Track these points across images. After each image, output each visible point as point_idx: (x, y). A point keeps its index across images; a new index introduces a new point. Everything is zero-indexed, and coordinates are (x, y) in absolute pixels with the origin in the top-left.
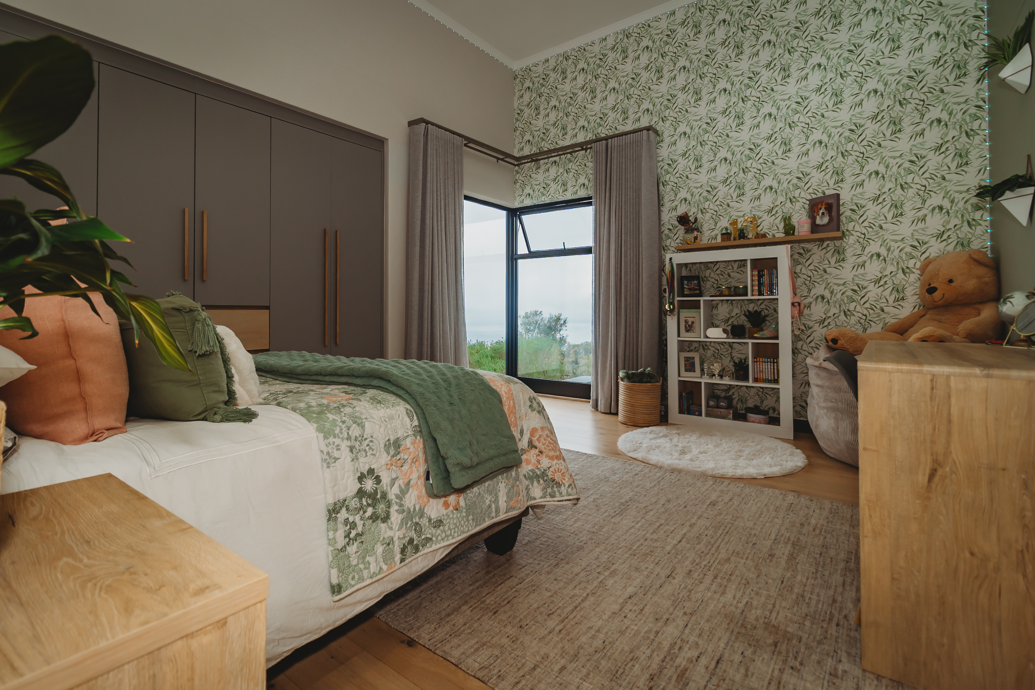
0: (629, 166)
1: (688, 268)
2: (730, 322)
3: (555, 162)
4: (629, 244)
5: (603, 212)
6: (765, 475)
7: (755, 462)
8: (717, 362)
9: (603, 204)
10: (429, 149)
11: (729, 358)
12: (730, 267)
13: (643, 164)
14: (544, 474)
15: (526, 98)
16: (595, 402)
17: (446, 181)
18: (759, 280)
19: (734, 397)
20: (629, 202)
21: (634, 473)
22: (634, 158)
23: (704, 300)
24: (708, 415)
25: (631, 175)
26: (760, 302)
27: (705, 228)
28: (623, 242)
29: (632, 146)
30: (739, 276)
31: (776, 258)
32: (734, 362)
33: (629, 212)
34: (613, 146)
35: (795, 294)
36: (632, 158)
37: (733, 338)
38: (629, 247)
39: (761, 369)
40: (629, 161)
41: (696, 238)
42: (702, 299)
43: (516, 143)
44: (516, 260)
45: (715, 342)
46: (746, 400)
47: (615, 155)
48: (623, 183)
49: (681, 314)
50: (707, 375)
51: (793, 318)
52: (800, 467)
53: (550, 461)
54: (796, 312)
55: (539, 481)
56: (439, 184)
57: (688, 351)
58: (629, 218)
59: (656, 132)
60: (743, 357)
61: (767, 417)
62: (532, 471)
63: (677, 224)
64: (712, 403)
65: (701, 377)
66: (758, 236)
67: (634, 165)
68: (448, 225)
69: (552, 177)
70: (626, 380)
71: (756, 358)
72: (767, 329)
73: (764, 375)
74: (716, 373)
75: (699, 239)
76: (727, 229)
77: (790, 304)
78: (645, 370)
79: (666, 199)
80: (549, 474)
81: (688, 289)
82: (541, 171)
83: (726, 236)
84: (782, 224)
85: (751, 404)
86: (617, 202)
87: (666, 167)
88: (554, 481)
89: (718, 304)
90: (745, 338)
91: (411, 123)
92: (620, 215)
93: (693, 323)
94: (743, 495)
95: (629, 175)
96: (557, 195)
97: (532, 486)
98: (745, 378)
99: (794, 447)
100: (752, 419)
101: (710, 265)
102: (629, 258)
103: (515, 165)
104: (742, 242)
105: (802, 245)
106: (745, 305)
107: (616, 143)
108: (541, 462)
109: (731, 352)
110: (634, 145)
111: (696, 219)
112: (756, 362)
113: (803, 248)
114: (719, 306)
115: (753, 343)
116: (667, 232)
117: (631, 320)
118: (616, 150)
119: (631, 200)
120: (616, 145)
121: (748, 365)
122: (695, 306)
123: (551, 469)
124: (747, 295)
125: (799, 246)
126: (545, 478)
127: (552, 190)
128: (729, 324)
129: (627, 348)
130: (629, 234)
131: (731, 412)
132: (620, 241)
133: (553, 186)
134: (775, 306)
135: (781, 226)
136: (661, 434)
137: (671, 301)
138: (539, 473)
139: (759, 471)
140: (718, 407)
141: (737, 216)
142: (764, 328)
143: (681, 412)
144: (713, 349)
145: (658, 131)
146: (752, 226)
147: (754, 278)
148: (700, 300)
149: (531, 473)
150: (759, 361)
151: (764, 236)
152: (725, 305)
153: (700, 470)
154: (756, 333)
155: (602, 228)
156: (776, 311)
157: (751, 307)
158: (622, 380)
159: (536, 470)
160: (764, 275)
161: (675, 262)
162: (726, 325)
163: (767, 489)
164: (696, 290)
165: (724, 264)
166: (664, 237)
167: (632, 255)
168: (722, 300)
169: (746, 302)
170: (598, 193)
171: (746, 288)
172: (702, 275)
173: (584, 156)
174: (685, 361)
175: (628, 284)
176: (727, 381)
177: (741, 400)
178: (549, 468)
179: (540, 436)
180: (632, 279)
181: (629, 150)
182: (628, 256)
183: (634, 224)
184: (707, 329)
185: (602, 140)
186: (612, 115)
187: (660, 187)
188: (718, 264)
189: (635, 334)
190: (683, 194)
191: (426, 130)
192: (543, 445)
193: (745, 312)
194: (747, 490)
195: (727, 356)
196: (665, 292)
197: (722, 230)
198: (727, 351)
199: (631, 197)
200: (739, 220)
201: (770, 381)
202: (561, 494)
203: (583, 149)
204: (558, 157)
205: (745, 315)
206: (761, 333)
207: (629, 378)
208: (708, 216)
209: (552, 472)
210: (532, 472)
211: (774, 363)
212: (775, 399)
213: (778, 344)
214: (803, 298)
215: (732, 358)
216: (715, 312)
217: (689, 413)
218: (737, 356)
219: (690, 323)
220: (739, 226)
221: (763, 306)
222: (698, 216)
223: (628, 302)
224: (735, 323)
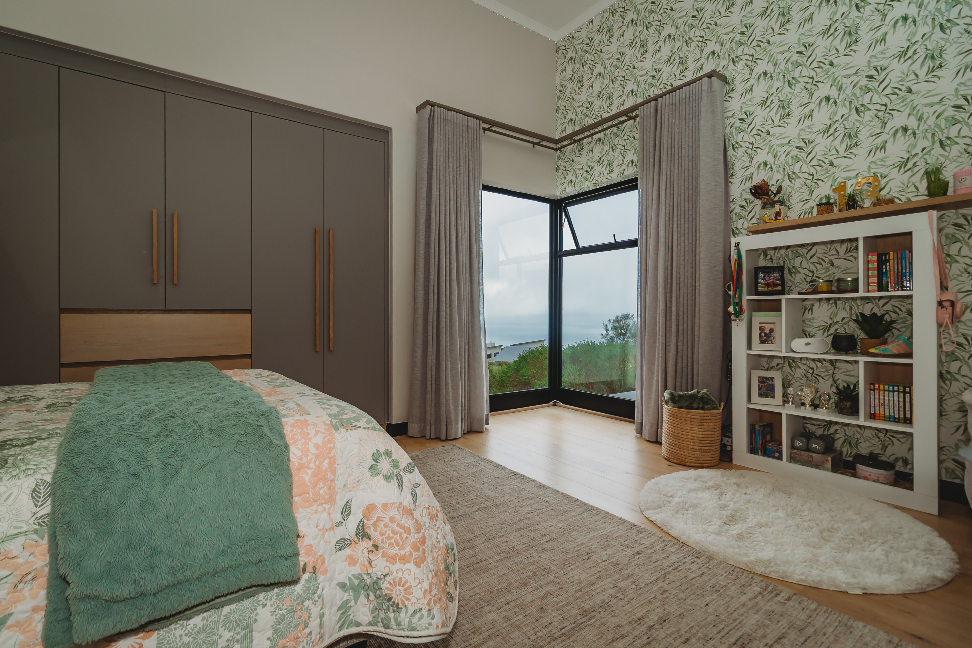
0: (683, 128)
1: (768, 257)
2: (832, 331)
3: (600, 139)
4: (682, 229)
5: (650, 192)
6: (864, 589)
7: (850, 557)
8: (809, 386)
9: (651, 181)
10: (435, 134)
11: (830, 381)
12: (834, 252)
13: (702, 122)
14: (375, 586)
15: (569, 72)
16: (640, 426)
17: (458, 169)
18: (879, 269)
19: (837, 436)
20: (683, 174)
21: (637, 549)
22: (691, 116)
23: (787, 300)
24: (792, 459)
25: (687, 139)
26: (882, 302)
27: (794, 200)
28: (675, 226)
29: (687, 102)
30: (848, 264)
31: (910, 234)
32: (837, 388)
33: (683, 188)
34: (663, 106)
35: (944, 287)
36: (687, 117)
37: (835, 354)
38: (682, 233)
39: (882, 401)
40: (684, 122)
41: (778, 214)
42: (783, 298)
43: (558, 125)
44: (560, 257)
45: (807, 359)
46: (857, 443)
47: (666, 117)
48: (676, 152)
49: (753, 319)
50: (792, 404)
51: (940, 325)
52: (941, 580)
53: (388, 564)
54: (947, 316)
55: (369, 595)
56: (447, 173)
57: (767, 369)
58: (683, 196)
59: (724, 80)
60: (853, 380)
61: (892, 472)
62: (359, 577)
63: (753, 198)
64: (798, 443)
65: (784, 405)
66: (878, 202)
67: (691, 125)
68: (459, 219)
69: (596, 158)
70: (670, 403)
71: (874, 384)
72: (893, 342)
73: (887, 411)
74: (808, 401)
75: (782, 215)
76: (828, 198)
77: (935, 305)
78: (698, 392)
79: (738, 167)
80: (383, 586)
81: (765, 284)
82: (584, 152)
83: (824, 208)
84: (925, 183)
85: (864, 449)
86: (668, 177)
87: (738, 124)
88: (390, 600)
89: (813, 305)
90: (856, 354)
91: (420, 108)
92: (672, 192)
93: (772, 331)
94: (810, 631)
95: (683, 140)
96: (601, 179)
97: (356, 603)
98: (854, 412)
99: (936, 534)
100: (863, 474)
101: (801, 251)
102: (682, 247)
103: (556, 150)
104: (852, 213)
105: (962, 211)
106: (858, 306)
107: (667, 101)
108: (373, 564)
109: (833, 373)
110: (691, 100)
111: (780, 189)
112: (874, 390)
113: (965, 217)
114: (815, 308)
115: (865, 362)
116: (738, 210)
117: (685, 326)
118: (667, 111)
119: (687, 172)
120: (667, 104)
121: (858, 394)
122: (776, 307)
123: (387, 578)
124: (857, 291)
125: (957, 214)
126: (378, 592)
127: (596, 173)
128: (830, 333)
129: (679, 361)
130: (682, 217)
131: (830, 459)
132: (671, 225)
133: (597, 168)
134: (909, 307)
135: (923, 186)
136: (710, 484)
137: (737, 300)
138: (368, 581)
139: (853, 581)
140: (808, 450)
141: (845, 178)
142: (889, 340)
143: (752, 450)
144: (805, 367)
145: (726, 78)
146: (871, 189)
147: (870, 266)
148: (780, 300)
149: (356, 582)
150: (879, 390)
151: (891, 201)
152: (825, 306)
153: (745, 559)
154: (874, 347)
155: (649, 212)
156: (910, 314)
157: (867, 309)
158: (667, 403)
159: (365, 577)
160: (889, 261)
161: (743, 249)
162: (826, 334)
163: (861, 624)
164: (775, 285)
165: (823, 247)
166: (734, 217)
167: (686, 243)
168: (820, 300)
169: (859, 302)
170: (645, 168)
171: (856, 281)
172: (788, 264)
173: (633, 127)
174: (759, 382)
175: (682, 280)
176: (823, 415)
177: (848, 442)
178: (385, 576)
179: (379, 519)
180: (686, 273)
181: (684, 108)
182: (682, 244)
183: (690, 202)
184: (793, 339)
185: (650, 102)
186: (666, 70)
187: (728, 153)
188: (815, 248)
189: (690, 345)
190: (761, 156)
191: (432, 114)
192: (382, 534)
193: (857, 315)
194: (819, 621)
195: (826, 378)
196: (730, 290)
197: (821, 198)
198: (827, 371)
199: (687, 168)
200: (849, 183)
201: (896, 421)
202: (399, 624)
203: (630, 118)
204: (602, 133)
205: (856, 321)
206: (882, 347)
207: (674, 400)
208: (798, 183)
209: (390, 583)
210: (357, 578)
211: (905, 393)
212: (907, 445)
213: (911, 365)
214: (960, 296)
215: (835, 381)
216: (808, 315)
217: (766, 453)
218: (842, 380)
219: (767, 331)
220: (849, 190)
221: (888, 307)
222: (783, 184)
223: (681, 303)
224: (841, 331)
